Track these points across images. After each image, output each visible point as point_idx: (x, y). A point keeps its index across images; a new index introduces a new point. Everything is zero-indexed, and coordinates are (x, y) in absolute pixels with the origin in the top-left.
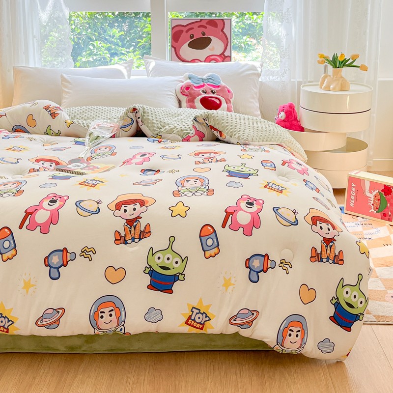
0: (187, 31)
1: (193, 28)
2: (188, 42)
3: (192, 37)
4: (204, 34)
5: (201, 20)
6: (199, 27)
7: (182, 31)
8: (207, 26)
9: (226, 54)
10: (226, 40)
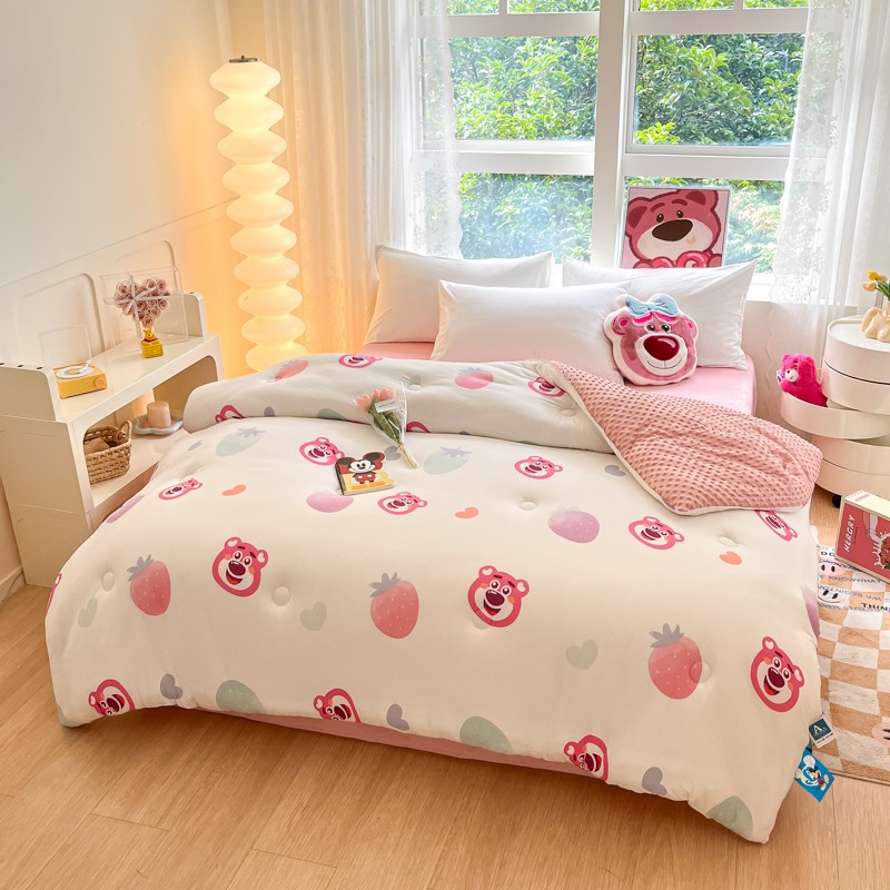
0: (653, 209)
1: (663, 204)
2: (653, 228)
3: (659, 220)
4: (681, 216)
5: (679, 190)
6: (673, 202)
7: (645, 208)
8: (687, 200)
9: (714, 251)
10: (717, 228)
